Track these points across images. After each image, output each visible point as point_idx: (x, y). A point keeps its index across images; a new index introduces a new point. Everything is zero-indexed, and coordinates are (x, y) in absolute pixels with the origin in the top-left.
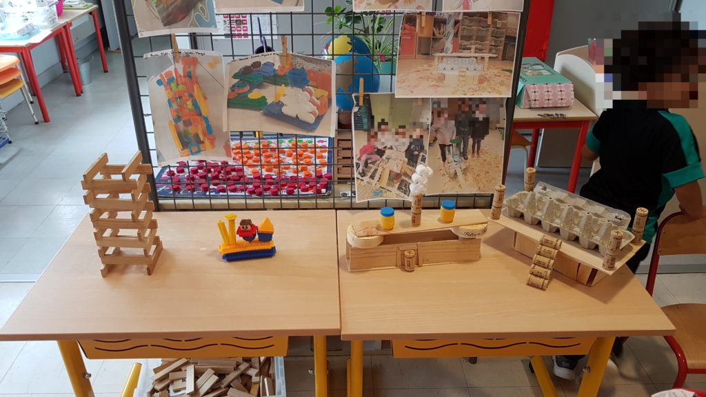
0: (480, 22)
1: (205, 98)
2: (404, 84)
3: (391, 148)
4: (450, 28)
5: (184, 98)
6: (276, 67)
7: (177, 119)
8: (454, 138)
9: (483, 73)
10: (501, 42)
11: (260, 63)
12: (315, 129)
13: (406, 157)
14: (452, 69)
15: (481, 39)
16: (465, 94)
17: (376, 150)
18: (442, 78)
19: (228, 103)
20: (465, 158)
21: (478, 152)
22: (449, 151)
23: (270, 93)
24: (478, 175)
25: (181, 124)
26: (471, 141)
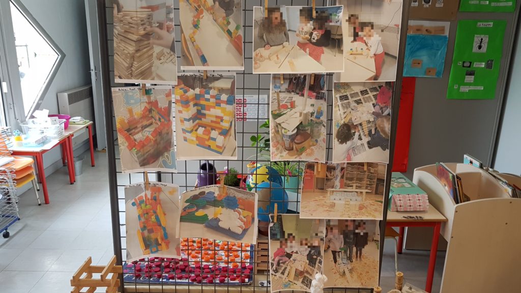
0: (359, 169)
1: (165, 214)
2: (305, 209)
3: (297, 253)
4: (338, 172)
5: (150, 214)
6: (216, 195)
7: (144, 228)
8: (342, 246)
9: (362, 202)
10: (374, 182)
11: (205, 192)
12: (242, 238)
13: (308, 259)
14: (340, 199)
15: (360, 180)
16: (350, 217)
17: (286, 253)
18: (333, 205)
19: (181, 219)
20: (350, 261)
21: (360, 257)
22: (339, 256)
23: (211, 212)
24: (361, 274)
25: (146, 232)
26: (354, 249)
